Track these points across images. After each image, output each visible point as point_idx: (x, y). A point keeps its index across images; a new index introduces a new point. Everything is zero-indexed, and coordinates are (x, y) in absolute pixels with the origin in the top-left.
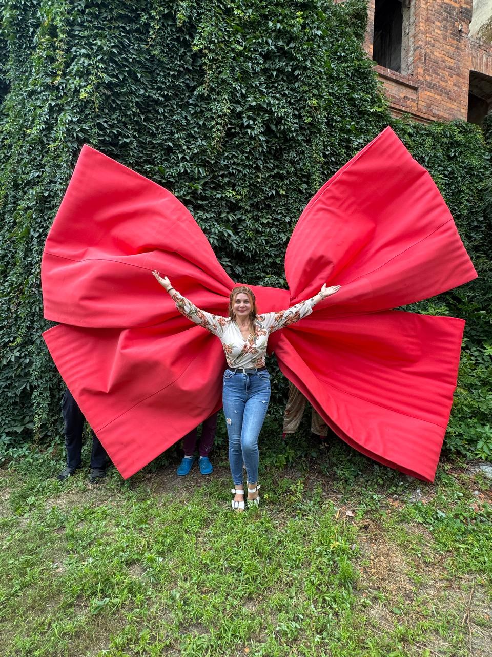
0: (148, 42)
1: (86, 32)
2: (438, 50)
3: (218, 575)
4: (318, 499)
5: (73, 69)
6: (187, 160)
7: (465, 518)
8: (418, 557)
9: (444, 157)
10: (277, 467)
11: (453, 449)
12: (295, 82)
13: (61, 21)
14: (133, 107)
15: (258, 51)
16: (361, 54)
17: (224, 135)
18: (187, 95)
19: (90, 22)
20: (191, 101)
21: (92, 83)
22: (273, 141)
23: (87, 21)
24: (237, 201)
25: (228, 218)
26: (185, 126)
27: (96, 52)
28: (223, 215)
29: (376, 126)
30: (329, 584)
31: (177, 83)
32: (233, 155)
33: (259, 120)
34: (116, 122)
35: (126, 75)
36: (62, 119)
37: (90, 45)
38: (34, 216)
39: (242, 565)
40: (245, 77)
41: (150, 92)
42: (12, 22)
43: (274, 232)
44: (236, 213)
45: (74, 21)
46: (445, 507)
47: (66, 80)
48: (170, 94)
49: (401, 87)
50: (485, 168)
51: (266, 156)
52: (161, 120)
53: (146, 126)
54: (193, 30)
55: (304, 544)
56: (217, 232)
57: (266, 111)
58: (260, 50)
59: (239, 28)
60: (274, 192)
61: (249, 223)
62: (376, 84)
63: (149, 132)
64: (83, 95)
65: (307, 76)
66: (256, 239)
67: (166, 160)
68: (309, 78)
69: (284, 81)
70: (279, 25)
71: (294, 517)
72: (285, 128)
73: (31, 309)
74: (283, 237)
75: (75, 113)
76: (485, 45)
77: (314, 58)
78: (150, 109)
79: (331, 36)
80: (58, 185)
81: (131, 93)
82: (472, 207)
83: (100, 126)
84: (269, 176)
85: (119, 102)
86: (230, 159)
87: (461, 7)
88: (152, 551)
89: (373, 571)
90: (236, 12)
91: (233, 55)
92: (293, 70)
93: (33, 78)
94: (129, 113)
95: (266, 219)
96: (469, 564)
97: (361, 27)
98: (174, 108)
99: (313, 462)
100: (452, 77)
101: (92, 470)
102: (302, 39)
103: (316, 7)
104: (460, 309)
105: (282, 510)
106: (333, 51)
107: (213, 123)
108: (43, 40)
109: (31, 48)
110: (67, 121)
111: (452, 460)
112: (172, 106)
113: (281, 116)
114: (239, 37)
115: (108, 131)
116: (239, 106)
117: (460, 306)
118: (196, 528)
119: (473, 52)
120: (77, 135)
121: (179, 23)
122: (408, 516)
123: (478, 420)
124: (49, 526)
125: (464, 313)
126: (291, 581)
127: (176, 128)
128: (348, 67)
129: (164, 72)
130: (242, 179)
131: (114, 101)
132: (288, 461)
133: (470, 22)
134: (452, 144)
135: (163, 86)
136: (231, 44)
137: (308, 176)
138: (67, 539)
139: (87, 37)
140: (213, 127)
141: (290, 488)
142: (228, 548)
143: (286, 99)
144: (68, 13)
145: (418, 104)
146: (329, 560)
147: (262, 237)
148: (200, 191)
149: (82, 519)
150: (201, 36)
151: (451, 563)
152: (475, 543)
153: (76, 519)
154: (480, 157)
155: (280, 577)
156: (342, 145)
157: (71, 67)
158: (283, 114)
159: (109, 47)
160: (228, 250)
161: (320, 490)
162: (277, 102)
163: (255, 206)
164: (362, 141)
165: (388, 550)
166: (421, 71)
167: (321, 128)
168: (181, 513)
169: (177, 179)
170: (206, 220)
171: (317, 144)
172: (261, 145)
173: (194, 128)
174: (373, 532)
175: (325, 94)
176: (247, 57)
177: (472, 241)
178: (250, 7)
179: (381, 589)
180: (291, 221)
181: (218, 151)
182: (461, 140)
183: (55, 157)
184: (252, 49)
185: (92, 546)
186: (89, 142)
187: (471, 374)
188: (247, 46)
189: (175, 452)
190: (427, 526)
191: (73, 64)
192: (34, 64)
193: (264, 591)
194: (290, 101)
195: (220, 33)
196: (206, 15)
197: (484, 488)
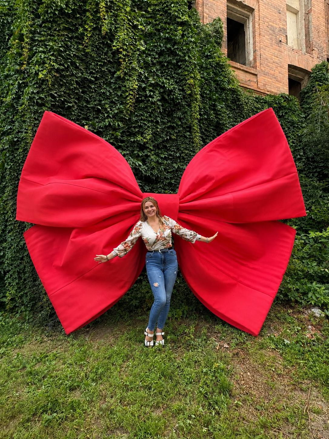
0: (84, 44)
1: (42, 38)
2: (268, 52)
3: (135, 392)
4: (205, 338)
5: (34, 60)
7: (303, 343)
8: (273, 371)
10: (176, 319)
11: (292, 299)
12: (179, 69)
13: (26, 31)
14: (74, 84)
15: (155, 50)
16: (220, 54)
17: (134, 101)
18: (109, 77)
19: (46, 32)
20: (112, 81)
21: (47, 69)
22: (167, 106)
23: (43, 31)
24: (144, 143)
25: (139, 154)
26: (108, 96)
27: (49, 50)
28: (136, 152)
30: (212, 393)
31: (103, 70)
32: (141, 114)
33: (157, 92)
34: (63, 93)
35: (69, 64)
36: (26, 91)
37: (46, 46)
38: (7, 155)
39: (152, 384)
40: (147, 66)
41: (85, 75)
43: (169, 163)
44: (144, 151)
45: (34, 31)
46: (289, 337)
47: (30, 67)
48: (98, 76)
49: (246, 74)
51: (162, 115)
52: (92, 92)
53: (83, 96)
54: (113, 37)
57: (161, 87)
59: (142, 37)
60: (168, 137)
62: (230, 72)
63: (85, 100)
64: (41, 76)
65: (186, 66)
66: (157, 168)
67: (97, 118)
68: (188, 67)
69: (172, 69)
70: (167, 35)
71: (188, 350)
72: (173, 97)
74: (176, 166)
75: (35, 88)
77: (190, 55)
78: (85, 85)
79: (201, 43)
80: (23, 134)
83: (52, 96)
84: (165, 127)
85: (65, 81)
86: (139, 116)
87: (280, 27)
88: (88, 379)
89: (243, 382)
90: (140, 27)
91: (138, 53)
92: (177, 62)
94: (71, 88)
95: (164, 155)
96: (307, 373)
97: (219, 38)
99: (200, 314)
100: (277, 68)
102: (182, 43)
103: (190, 25)
105: (180, 347)
106: (203, 52)
107: (127, 94)
108: (14, 43)
109: (7, 48)
110: (30, 92)
111: (293, 307)
112: (100, 84)
113: (171, 90)
114: (142, 42)
115: (58, 99)
116: (144, 84)
118: (120, 362)
119: (290, 54)
120: (37, 101)
121: (103, 33)
122: (265, 345)
123: (308, 279)
126: (186, 392)
127: (103, 97)
128: (213, 61)
129: (94, 63)
130: (147, 129)
131: (61, 80)
132: (183, 314)
133: (286, 36)
134: (280, 108)
135: (94, 71)
136: (137, 46)
137: (190, 127)
138: (27, 376)
139: (43, 41)
140: (127, 96)
141: (186, 331)
142: (142, 373)
143: (174, 80)
144: (31, 26)
145: (257, 84)
147: (162, 167)
148: (119, 137)
149: (39, 361)
150: (118, 41)
151: (295, 374)
152: (310, 359)
153: (34, 361)
154: (298, 115)
155: (179, 391)
159: (58, 47)
161: (205, 331)
163: (157, 147)
165: (253, 368)
166: (258, 64)
167: (197, 98)
169: (104, 129)
172: (159, 108)
173: (115, 97)
174: (242, 357)
175: (199, 77)
176: (147, 54)
178: (149, 24)
179: (249, 394)
181: (131, 112)
182: (286, 106)
183: (22, 116)
184: (151, 50)
185: (45, 379)
186: (45, 106)
188: (148, 47)
190: (278, 350)
191: (34, 57)
192: (9, 58)
193: (167, 401)
194: (176, 81)
195: (130, 39)
196: (120, 28)
197: (314, 324)
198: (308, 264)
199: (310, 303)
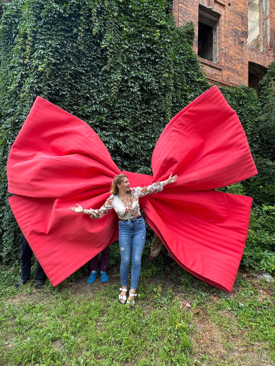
0: (77, 43)
1: (43, 37)
2: (232, 51)
3: (108, 347)
4: (170, 297)
5: (35, 55)
6: (97, 104)
7: (255, 307)
8: (228, 332)
9: (237, 105)
10: (146, 277)
11: (247, 265)
12: (156, 65)
13: (30, 31)
14: (68, 76)
15: (136, 49)
16: (192, 52)
17: (118, 91)
18: (98, 70)
19: (46, 32)
20: (100, 73)
21: (45, 63)
22: (145, 95)
23: (44, 31)
24: (125, 126)
25: (120, 135)
26: (96, 86)
27: (48, 47)
28: (117, 133)
29: (200, 88)
30: (175, 351)
31: (93, 64)
32: (123, 102)
33: (137, 83)
34: (58, 83)
35: (65, 59)
36: (27, 81)
37: (45, 43)
38: (9, 133)
39: (123, 340)
40: (129, 61)
41: (77, 68)
42: (4, 31)
43: (145, 143)
44: (124, 132)
45: (36, 31)
46: (243, 300)
47: (31, 61)
48: (88, 69)
49: (213, 69)
50: (259, 110)
51: (141, 103)
52: (83, 83)
53: (75, 86)
54: (102, 37)
55: (161, 325)
56: (113, 143)
57: (141, 79)
58: (137, 48)
59: (126, 37)
60: (145, 121)
61: (131, 138)
62: (200, 67)
63: (76, 89)
64: (40, 69)
65: (163, 62)
66: (135, 146)
67: (86, 104)
68: (164, 63)
69: (150, 64)
70: (147, 36)
71: (156, 308)
72: (151, 88)
73: (5, 185)
74: (151, 146)
75: (35, 78)
76: (255, 49)
77: (166, 53)
78: (77, 77)
79: (176, 42)
80: (24, 116)
81: (67, 68)
82: (253, 131)
83: (49, 85)
84: (143, 113)
85: (60, 73)
86: (121, 103)
87: (242, 30)
88: (68, 332)
89: (202, 341)
90: (124, 29)
91: (123, 51)
92: (155, 59)
93: (13, 60)
94: (65, 79)
95: (141, 135)
96: (258, 336)
97: (191, 39)
98: (90, 77)
99: (167, 274)
100: (239, 64)
101: (36, 281)
102: (160, 43)
103: (167, 28)
104: (249, 185)
105: (149, 304)
106: (177, 50)
107: (112, 85)
108: (19, 40)
109: (13, 44)
110: (31, 82)
111: (247, 271)
112: (89, 76)
113: (149, 82)
114: (126, 41)
115: (53, 88)
116: (126, 76)
117: (248, 183)
118: (96, 317)
119: (250, 52)
120: (36, 90)
121: (94, 34)
122: (222, 306)
123: (261, 248)
124: (6, 317)
125: (251, 187)
126: (152, 349)
127: (91, 87)
128: (185, 58)
129: (85, 58)
130: (127, 114)
131: (57, 72)
132: (153, 274)
133: (247, 37)
134: (240, 98)
135: (85, 65)
136: (122, 45)
137: (164, 113)
138: (16, 325)
139: (44, 39)
140: (112, 87)
141: (154, 290)
142: (115, 329)
143: (152, 73)
144: (34, 27)
145: (222, 77)
146: (175, 335)
147: (139, 146)
148: (104, 120)
149: (27, 312)
150: (106, 40)
151: (247, 335)
152: (261, 322)
153: (23, 312)
154: (256, 104)
155: (146, 347)
156: (182, 97)
157: (34, 54)
158: (150, 81)
159: (55, 44)
160: (120, 152)
161: (171, 291)
162: (147, 75)
163: (135, 129)
164: (193, 95)
165: (211, 327)
166: (223, 61)
167: (171, 89)
168: (88, 307)
169: (92, 114)
170: (107, 136)
171: (169, 96)
172: (138, 97)
173: (101, 87)
174: (201, 317)
175: (173, 71)
176: (130, 52)
177: (253, 148)
178: (132, 27)
179: (206, 353)
180: (155, 137)
181: (115, 99)
182: (245, 96)
183: (23, 101)
184: (133, 48)
185: (32, 329)
186: (43, 94)
187: (256, 221)
188: (131, 46)
189: (87, 269)
190: (234, 312)
191: (35, 53)
192: (14, 53)
193: (135, 356)
194: (154, 74)
195: (116, 39)
196: (108, 30)
197: (265, 288)
198: (261, 234)
199: (262, 269)
